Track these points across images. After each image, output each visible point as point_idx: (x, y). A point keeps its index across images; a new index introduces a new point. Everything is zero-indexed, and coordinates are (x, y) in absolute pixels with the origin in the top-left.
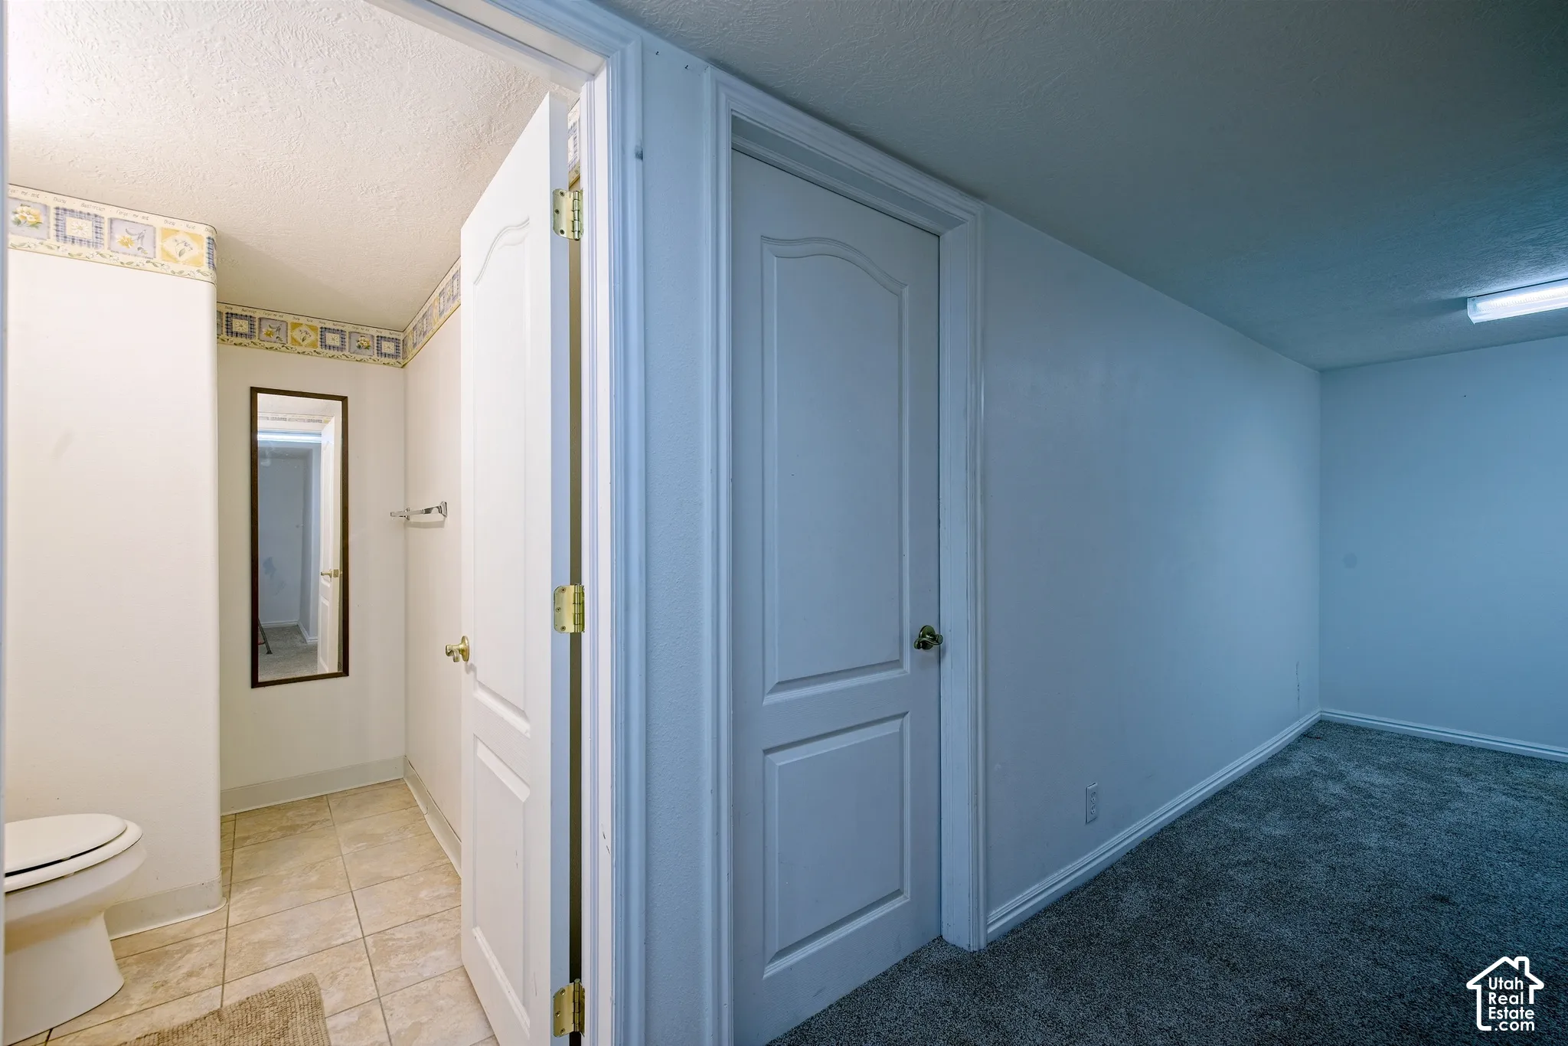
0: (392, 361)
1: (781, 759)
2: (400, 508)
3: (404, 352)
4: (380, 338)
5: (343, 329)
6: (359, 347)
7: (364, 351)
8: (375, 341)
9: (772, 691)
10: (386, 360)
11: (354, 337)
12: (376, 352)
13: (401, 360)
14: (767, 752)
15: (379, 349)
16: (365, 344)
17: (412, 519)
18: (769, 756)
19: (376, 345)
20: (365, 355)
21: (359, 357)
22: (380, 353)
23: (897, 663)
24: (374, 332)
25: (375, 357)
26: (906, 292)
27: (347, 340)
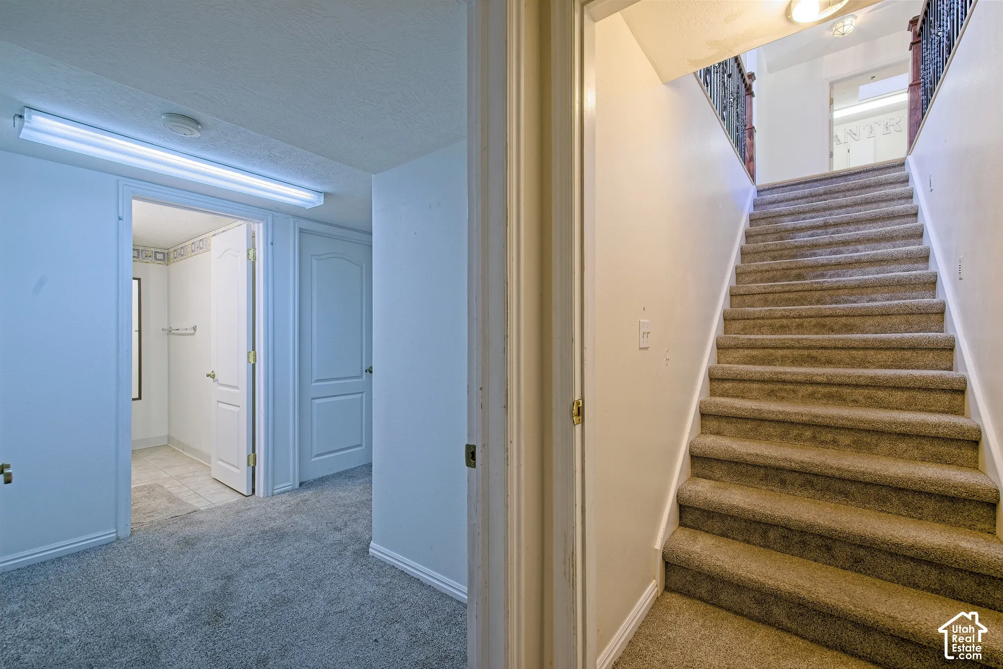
0: (162, 262)
1: (317, 401)
2: (166, 327)
3: (168, 258)
4: (156, 252)
5: (139, 249)
6: (146, 256)
7: (148, 258)
8: (154, 254)
9: (314, 382)
10: (159, 262)
11: (144, 252)
12: (154, 258)
13: (166, 262)
14: (313, 399)
15: (155, 257)
16: (149, 255)
17: (173, 332)
18: (313, 400)
19: (154, 255)
20: (149, 260)
21: (146, 261)
22: (156, 259)
23: (361, 377)
24: (153, 250)
25: (154, 261)
26: (364, 265)
27: (140, 253)
